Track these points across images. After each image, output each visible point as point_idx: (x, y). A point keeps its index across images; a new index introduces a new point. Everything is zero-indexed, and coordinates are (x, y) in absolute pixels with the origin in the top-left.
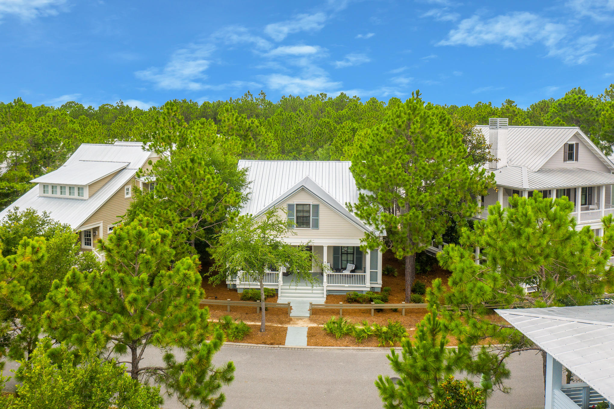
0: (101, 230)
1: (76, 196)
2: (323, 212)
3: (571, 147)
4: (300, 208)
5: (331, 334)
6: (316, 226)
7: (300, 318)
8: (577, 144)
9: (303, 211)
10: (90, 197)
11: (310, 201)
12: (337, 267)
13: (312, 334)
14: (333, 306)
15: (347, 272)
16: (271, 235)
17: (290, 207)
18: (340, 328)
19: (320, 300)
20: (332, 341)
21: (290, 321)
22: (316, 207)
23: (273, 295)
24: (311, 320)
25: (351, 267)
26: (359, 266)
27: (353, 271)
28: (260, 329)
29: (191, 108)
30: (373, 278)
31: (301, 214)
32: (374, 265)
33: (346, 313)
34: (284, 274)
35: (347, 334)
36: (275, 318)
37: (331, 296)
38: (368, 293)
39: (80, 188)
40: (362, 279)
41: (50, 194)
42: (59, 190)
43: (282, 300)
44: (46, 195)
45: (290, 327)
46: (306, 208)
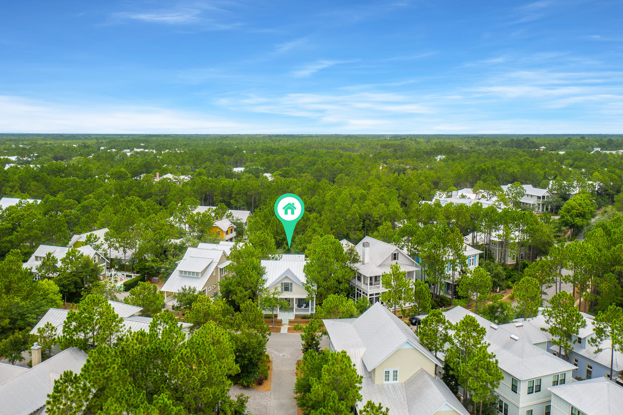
0: (206, 290)
1: (195, 276)
2: (294, 286)
3: (395, 254)
4: (286, 284)
5: (295, 329)
6: (291, 291)
7: (285, 324)
8: (398, 253)
9: (287, 285)
10: (201, 276)
11: (289, 282)
12: (300, 306)
13: (289, 329)
14: (297, 320)
15: (303, 308)
16: (276, 296)
17: (282, 284)
18: (298, 327)
19: (293, 318)
20: (295, 331)
21: (282, 325)
22: (291, 284)
23: (276, 316)
24: (289, 325)
25: (305, 305)
26: (307, 305)
27: (305, 307)
28: (272, 328)
29: (214, 186)
30: (312, 309)
31: (286, 286)
32: (312, 305)
33: (301, 322)
34: (280, 308)
35: (300, 329)
36: (277, 324)
37: (297, 316)
38: (310, 315)
39: (197, 273)
40: (308, 310)
41: (183, 275)
42: (188, 273)
43: (279, 318)
44: (182, 275)
45: (282, 327)
46: (288, 284)
